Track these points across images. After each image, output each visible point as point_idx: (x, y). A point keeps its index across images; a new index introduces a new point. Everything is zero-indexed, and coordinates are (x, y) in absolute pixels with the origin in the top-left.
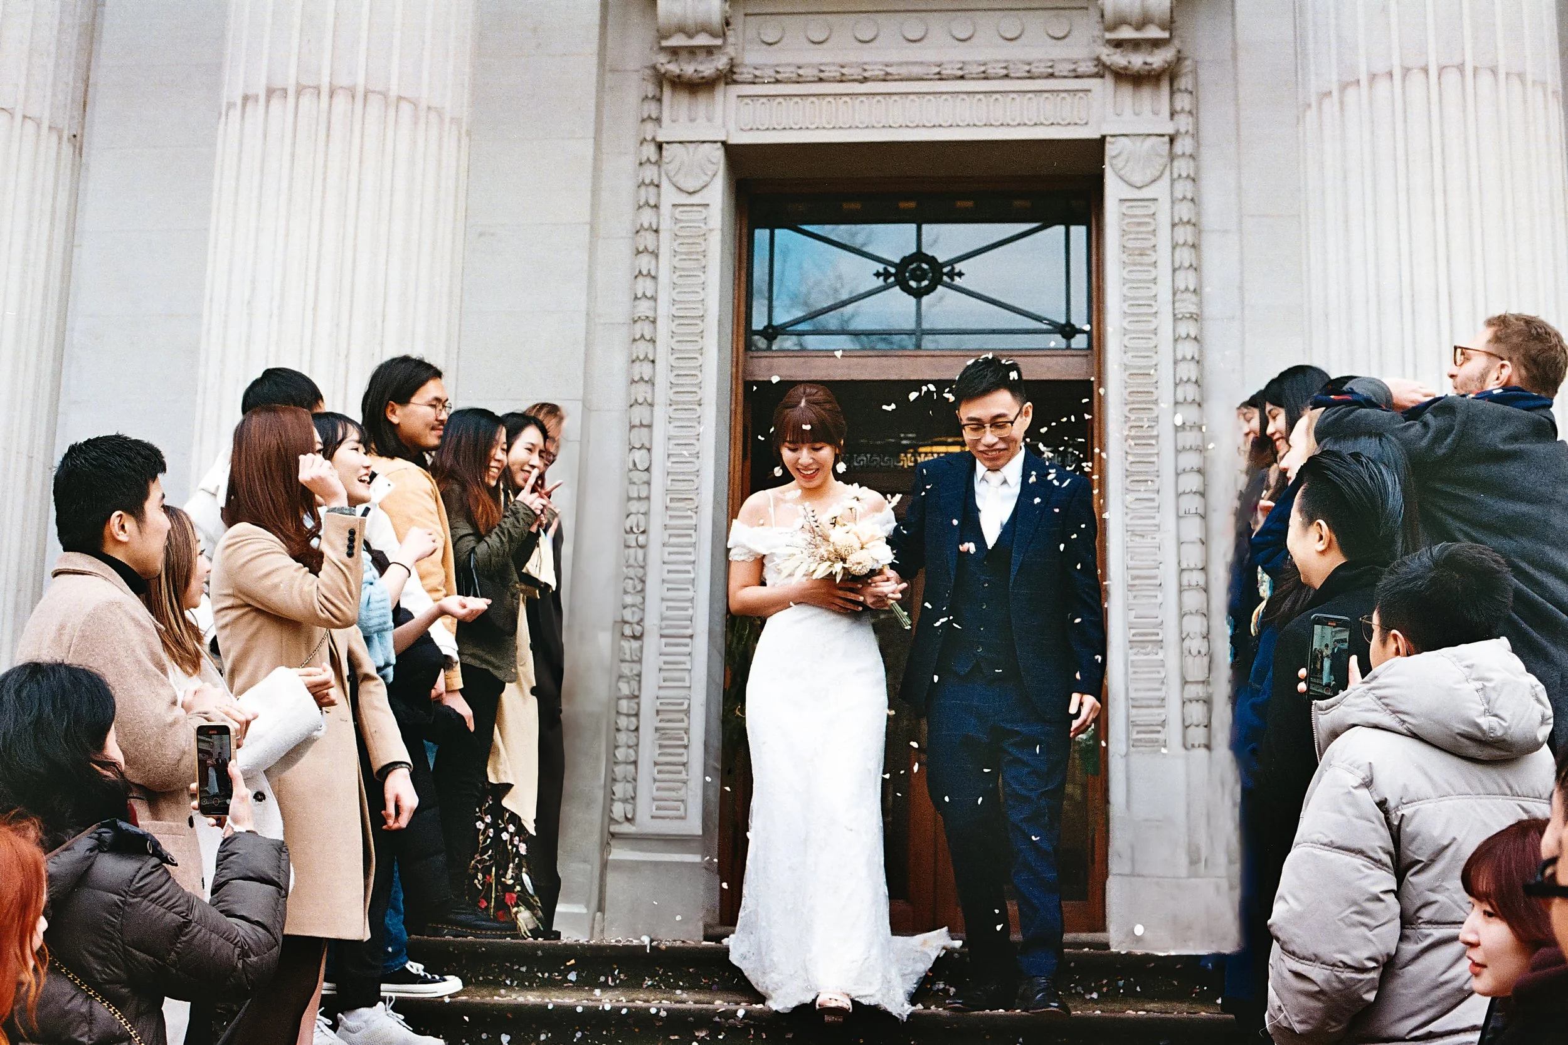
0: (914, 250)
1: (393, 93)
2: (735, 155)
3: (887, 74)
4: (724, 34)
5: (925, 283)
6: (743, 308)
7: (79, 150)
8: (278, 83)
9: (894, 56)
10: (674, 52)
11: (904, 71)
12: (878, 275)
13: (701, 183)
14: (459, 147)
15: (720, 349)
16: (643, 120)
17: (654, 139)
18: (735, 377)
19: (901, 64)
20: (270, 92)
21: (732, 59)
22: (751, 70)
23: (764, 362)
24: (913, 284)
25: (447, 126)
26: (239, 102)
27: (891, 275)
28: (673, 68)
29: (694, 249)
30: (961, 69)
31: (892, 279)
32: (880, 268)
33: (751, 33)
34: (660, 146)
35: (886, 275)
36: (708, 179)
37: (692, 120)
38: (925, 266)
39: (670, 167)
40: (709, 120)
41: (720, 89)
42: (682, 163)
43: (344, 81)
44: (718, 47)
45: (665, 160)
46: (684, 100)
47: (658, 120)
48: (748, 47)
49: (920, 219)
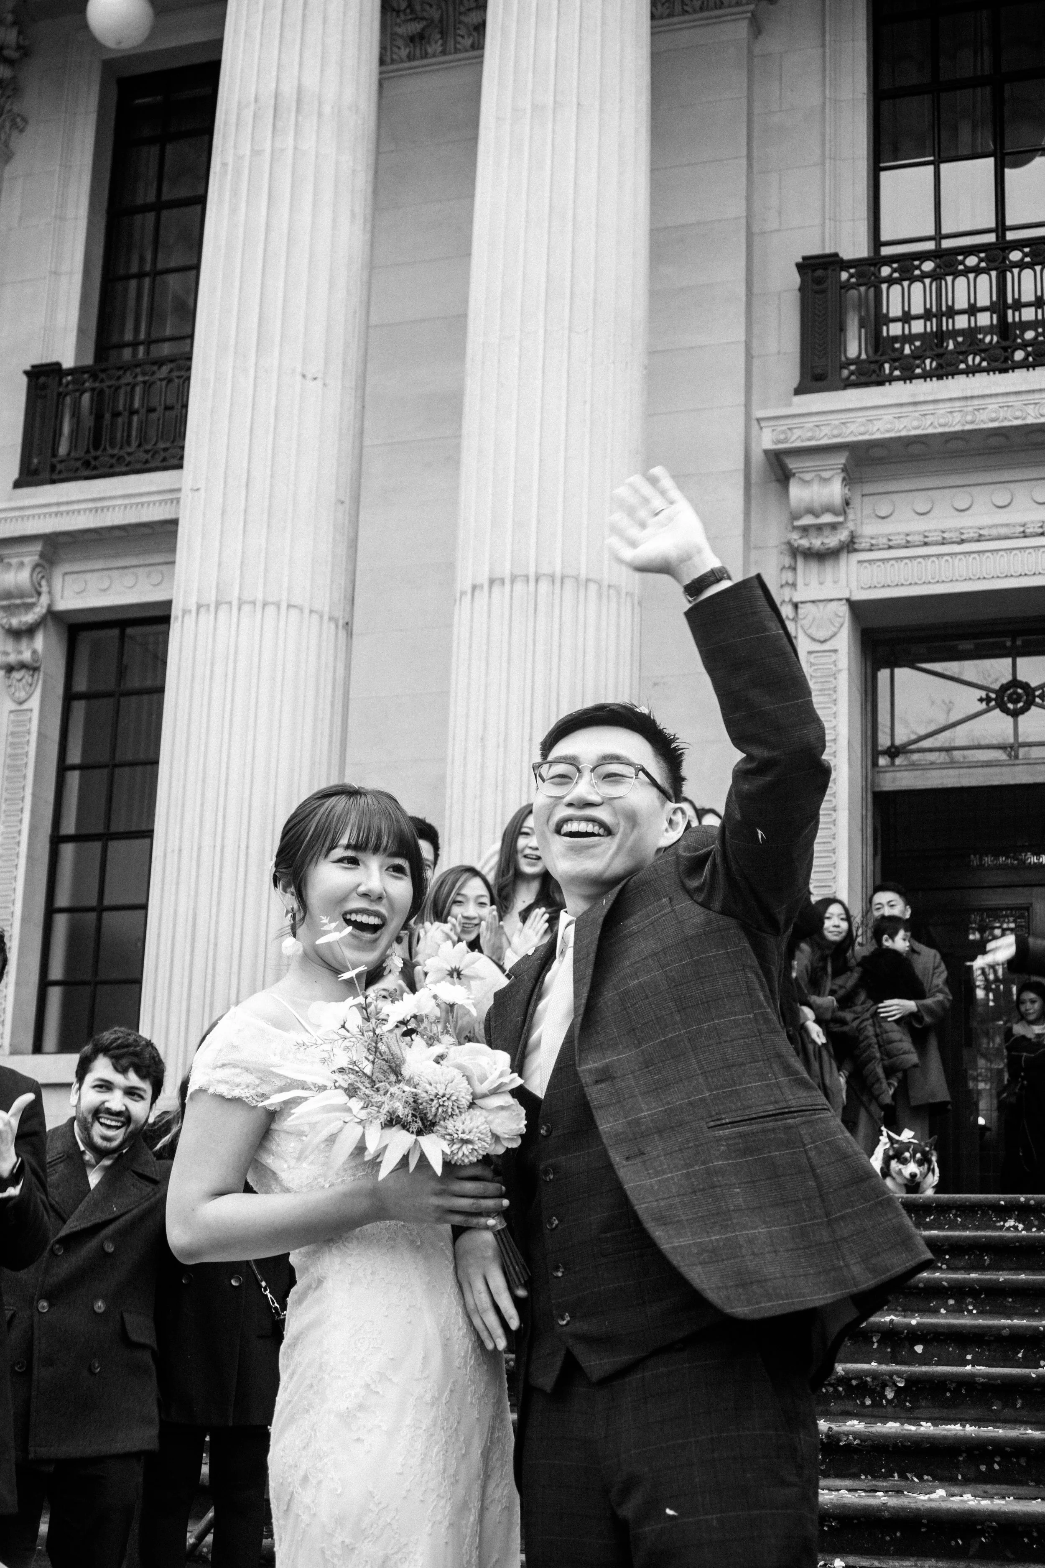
0: (1009, 678)
1: (583, 576)
2: (857, 608)
3: (980, 535)
4: (845, 512)
5: (1020, 705)
6: (869, 733)
7: (350, 634)
8: (497, 574)
9: (986, 520)
10: (805, 530)
11: (994, 532)
12: (981, 700)
13: (830, 633)
14: (633, 614)
15: (850, 766)
16: (782, 586)
17: (791, 601)
18: (865, 789)
19: (991, 527)
20: (492, 582)
21: (852, 532)
22: (868, 540)
23: (888, 775)
24: (1010, 706)
25: (623, 600)
26: (469, 592)
27: (992, 700)
28: (804, 543)
29: (827, 686)
30: (1041, 527)
31: (993, 703)
32: (983, 694)
33: (867, 511)
34: (796, 606)
35: (988, 700)
36: (835, 629)
37: (821, 583)
38: (1020, 691)
39: (803, 622)
40: (835, 582)
41: (844, 556)
42: (814, 619)
43: (545, 569)
44: (840, 523)
45: (801, 616)
46: (814, 566)
47: (794, 585)
48: (865, 522)
49: (1014, 653)
